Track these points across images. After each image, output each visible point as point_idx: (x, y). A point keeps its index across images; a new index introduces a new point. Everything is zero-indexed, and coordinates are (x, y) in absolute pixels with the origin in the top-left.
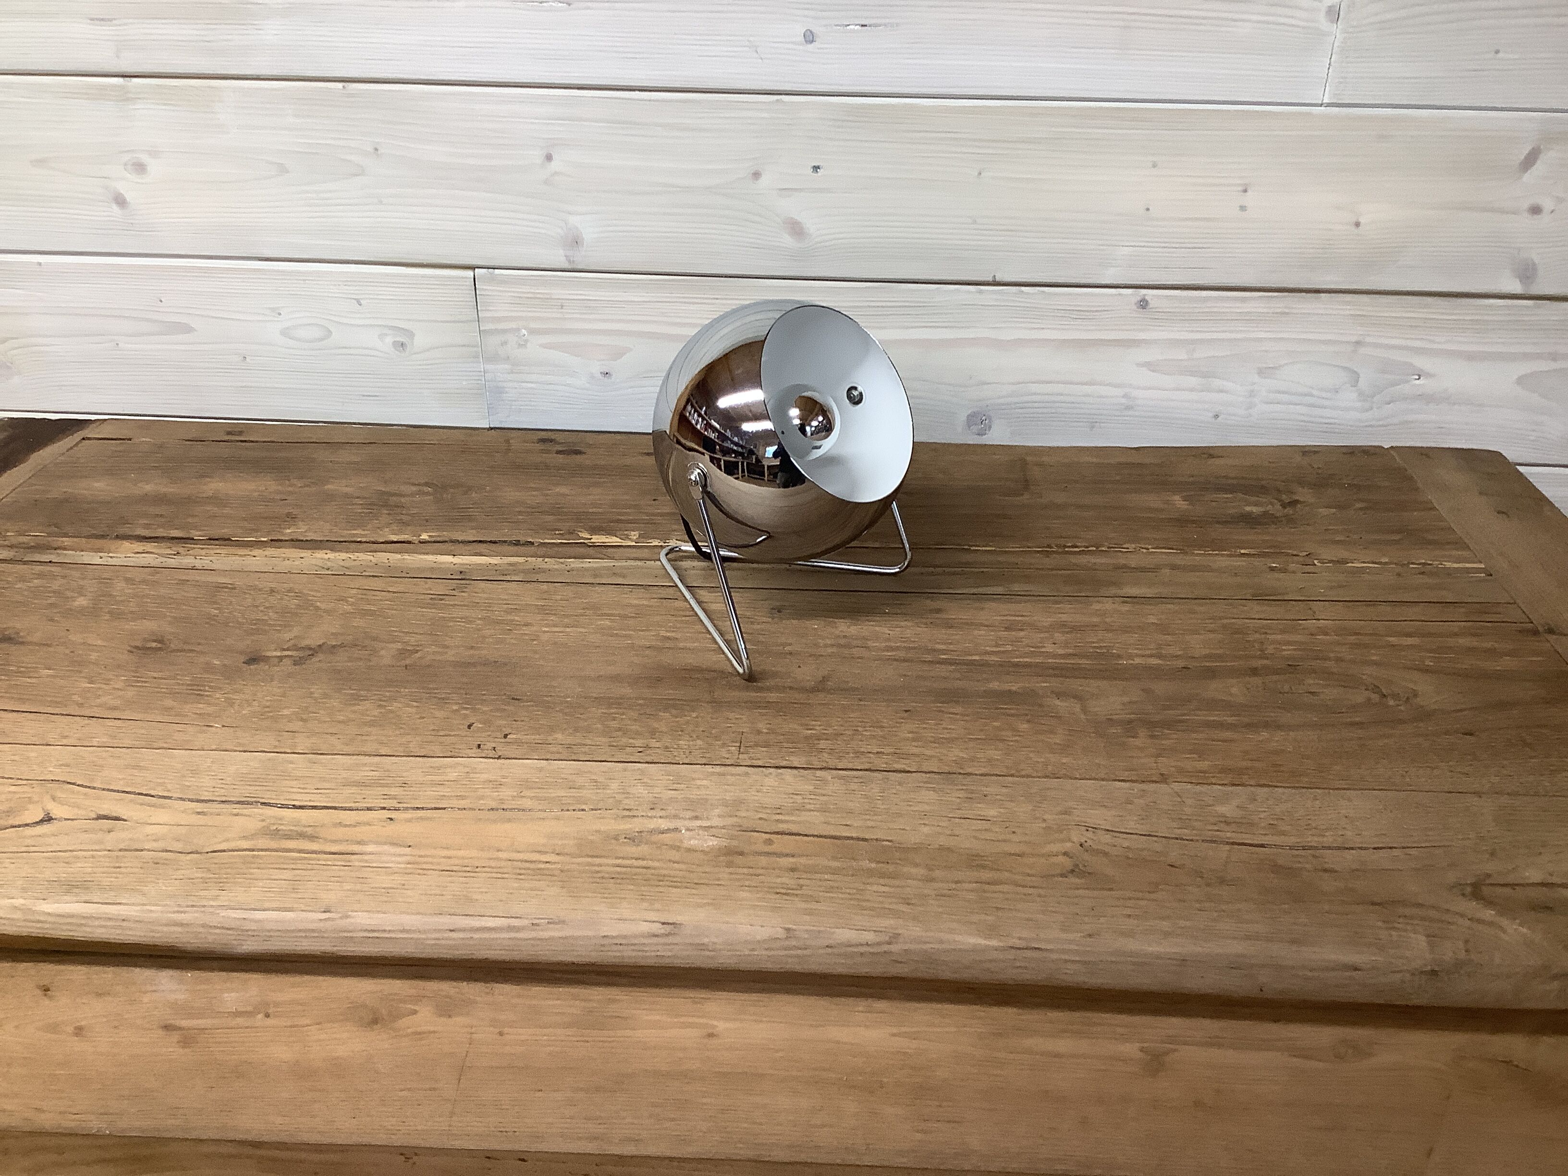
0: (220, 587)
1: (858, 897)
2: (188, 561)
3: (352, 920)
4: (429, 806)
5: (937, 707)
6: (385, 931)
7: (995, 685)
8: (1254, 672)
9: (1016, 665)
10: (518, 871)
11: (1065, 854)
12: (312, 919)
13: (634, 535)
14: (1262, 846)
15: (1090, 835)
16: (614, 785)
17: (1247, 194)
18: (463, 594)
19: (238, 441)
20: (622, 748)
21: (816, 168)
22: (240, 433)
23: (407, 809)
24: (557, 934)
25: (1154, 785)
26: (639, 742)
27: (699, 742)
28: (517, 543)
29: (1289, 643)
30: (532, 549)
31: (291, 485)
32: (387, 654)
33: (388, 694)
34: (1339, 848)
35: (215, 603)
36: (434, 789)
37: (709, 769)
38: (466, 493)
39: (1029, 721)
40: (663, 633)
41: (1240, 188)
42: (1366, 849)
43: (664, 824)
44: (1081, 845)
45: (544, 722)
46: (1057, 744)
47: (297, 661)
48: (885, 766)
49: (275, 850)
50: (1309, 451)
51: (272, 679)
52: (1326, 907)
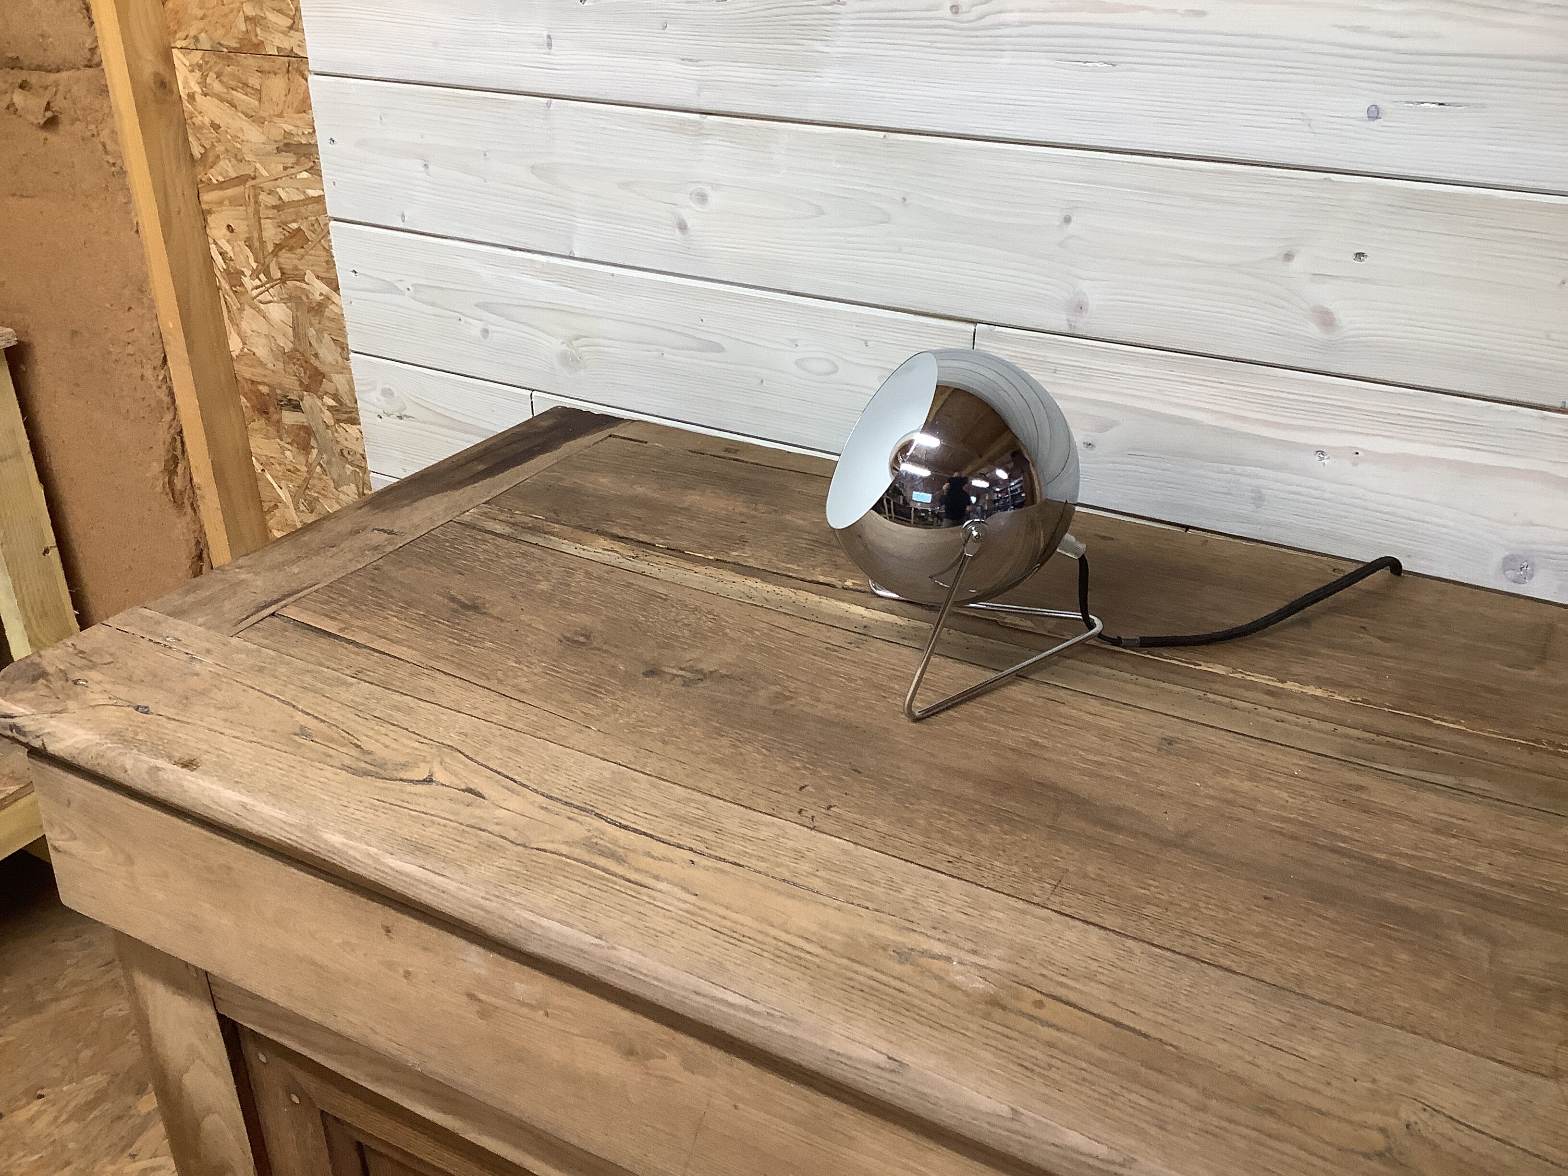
0: (655, 596)
1: (1109, 1101)
2: (641, 566)
3: (618, 954)
4: (731, 859)
5: (1309, 904)
6: (641, 973)
7: (1391, 896)
9: (1430, 879)
10: (778, 953)
11: (1382, 1130)
12: (587, 940)
15: (1425, 1115)
16: (909, 891)
18: (857, 650)
19: (731, 459)
20: (933, 852)
21: (1360, 255)
22: (733, 450)
23: (710, 856)
24: (787, 1031)
26: (953, 851)
27: (1015, 869)
31: (755, 509)
32: (762, 697)
33: (747, 735)
35: (645, 610)
36: (742, 843)
37: (1012, 901)
39: (1414, 953)
40: (1034, 738)
43: (939, 948)
44: (1408, 1126)
45: (872, 802)
46: (1436, 991)
47: (687, 683)
48: (1209, 956)
49: (586, 863)
51: (658, 696)
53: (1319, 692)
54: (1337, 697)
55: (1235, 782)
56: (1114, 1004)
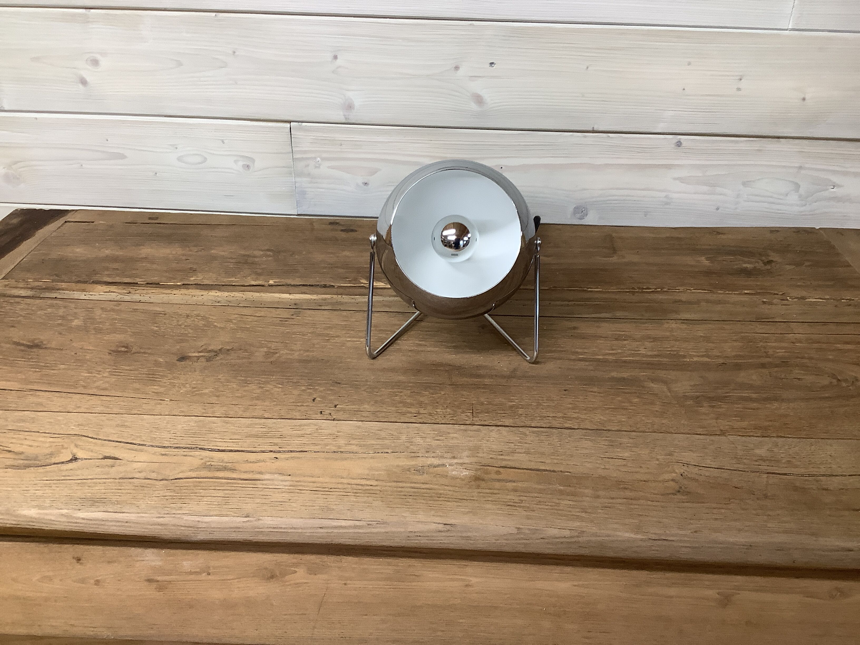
0: (157, 314)
2: (136, 297)
3: (262, 522)
4: (298, 450)
5: (583, 388)
6: (281, 528)
7: (614, 374)
8: (763, 366)
9: (625, 362)
10: (355, 491)
11: (673, 480)
12: (239, 521)
14: (785, 474)
15: (685, 468)
16: (404, 437)
17: (742, 81)
18: (298, 317)
19: (155, 223)
20: (404, 414)
21: (492, 64)
22: (157, 218)
23: (284, 452)
24: (383, 530)
25: (718, 437)
26: (413, 410)
27: (448, 410)
28: (325, 286)
29: (781, 348)
30: (334, 290)
31: (191, 251)
32: (259, 356)
33: (263, 380)
34: (830, 476)
35: (155, 323)
36: (299, 439)
37: (457, 427)
38: (291, 255)
39: (638, 397)
41: (738, 78)
42: (845, 476)
43: (436, 461)
44: (682, 475)
45: (356, 397)
46: (658, 411)
47: (209, 359)
48: (559, 425)
49: (212, 478)
50: (774, 231)
51: (195, 371)
52: (828, 512)
56: (532, 461)
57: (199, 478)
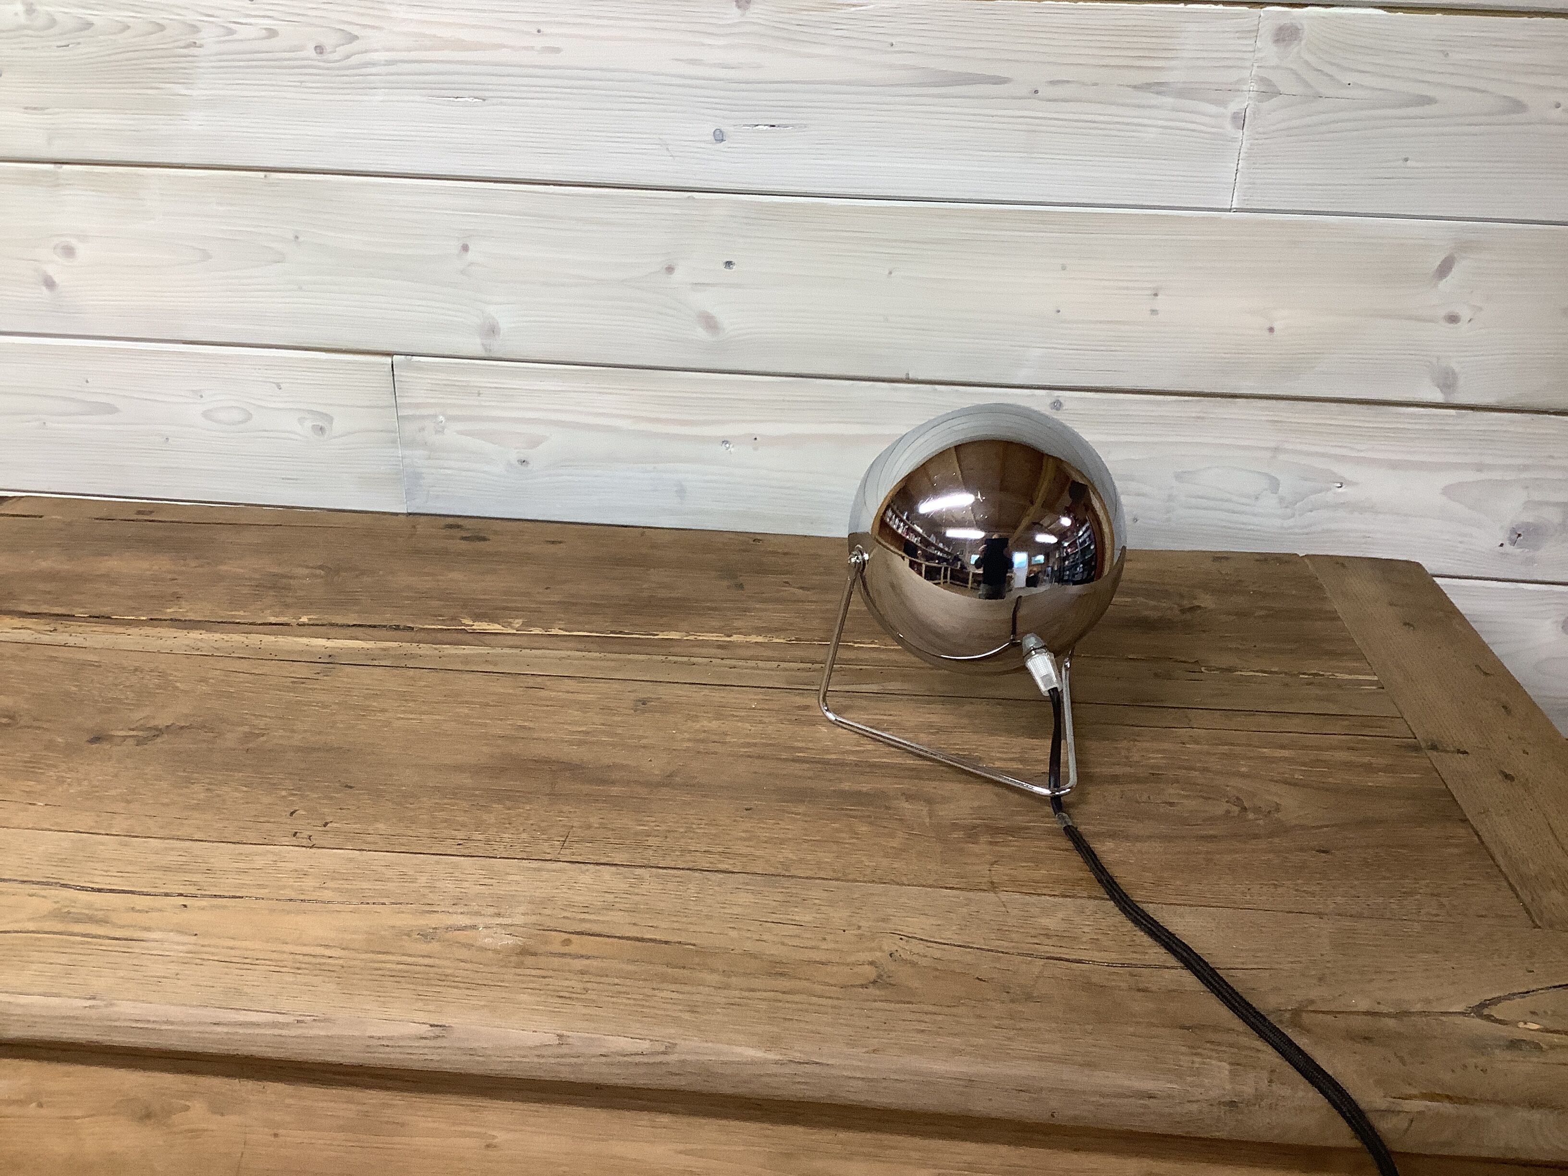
1: (644, 1003)
2: (60, 638)
3: (117, 1009)
5: (781, 806)
7: (846, 786)
9: (873, 765)
10: (298, 965)
11: (871, 963)
12: (77, 1005)
13: (517, 623)
14: (1080, 961)
15: (903, 944)
16: (423, 880)
17: (1159, 297)
18: (325, 678)
19: (146, 521)
20: (440, 840)
21: (729, 264)
22: (151, 513)
23: (204, 896)
24: (322, 1033)
25: (982, 894)
26: (460, 835)
27: (524, 836)
28: (397, 628)
29: (1158, 751)
30: (410, 634)
31: (185, 565)
32: (231, 739)
33: (220, 778)
34: (1160, 967)
35: (77, 681)
36: (236, 877)
37: (525, 863)
38: (357, 576)
39: (871, 823)
40: (520, 723)
41: (1149, 292)
43: (463, 921)
44: (891, 955)
45: (370, 811)
46: (894, 848)
47: (140, 742)
48: (708, 865)
49: (61, 934)
50: (1219, 558)
51: (110, 759)
52: (1131, 1029)
53: (760, 639)
54: (775, 640)
55: (705, 723)
56: (634, 924)
57: (38, 933)
